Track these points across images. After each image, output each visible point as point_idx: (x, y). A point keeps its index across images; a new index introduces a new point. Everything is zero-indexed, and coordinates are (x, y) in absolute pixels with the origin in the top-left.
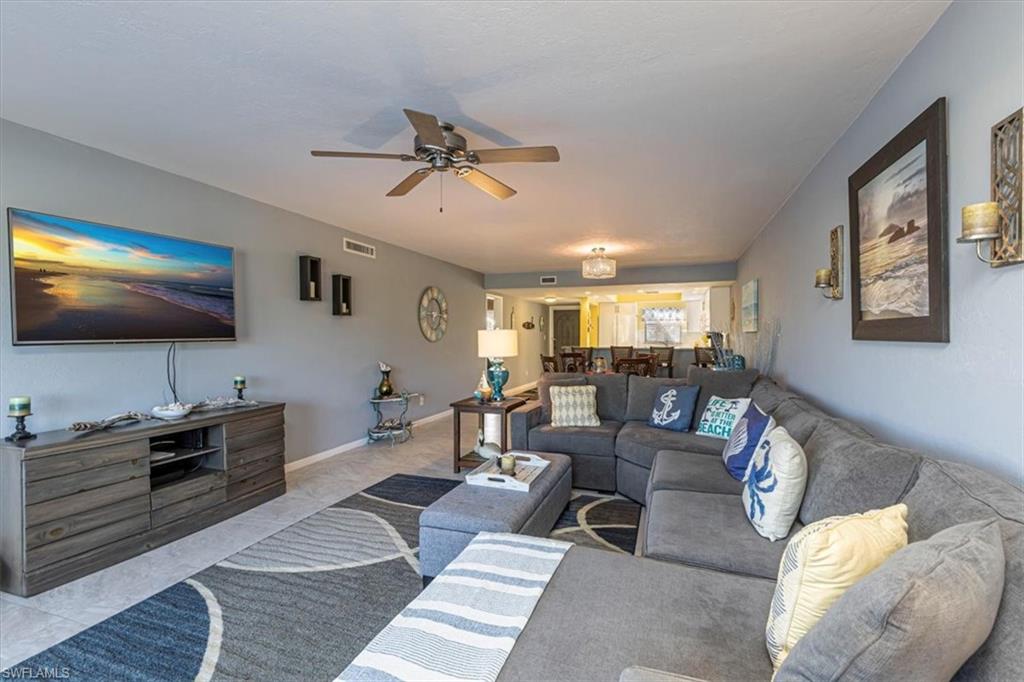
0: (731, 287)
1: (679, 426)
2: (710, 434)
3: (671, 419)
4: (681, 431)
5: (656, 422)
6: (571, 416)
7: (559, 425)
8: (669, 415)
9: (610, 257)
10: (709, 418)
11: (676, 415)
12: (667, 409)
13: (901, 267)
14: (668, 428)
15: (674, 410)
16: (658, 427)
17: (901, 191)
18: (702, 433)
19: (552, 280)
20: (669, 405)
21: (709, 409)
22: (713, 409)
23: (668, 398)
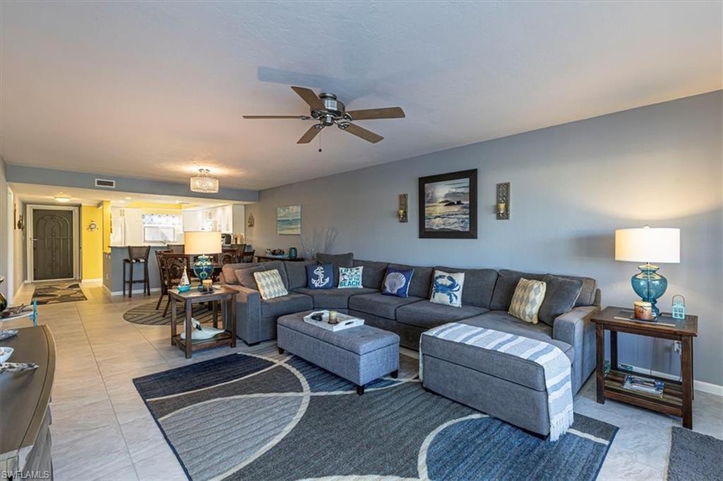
0: (245, 205)
1: (330, 285)
2: (350, 286)
3: (325, 283)
4: (331, 288)
5: (316, 286)
6: (276, 291)
7: (269, 297)
8: (324, 281)
9: (215, 178)
10: (346, 277)
11: (327, 280)
12: (322, 278)
13: (452, 215)
14: (325, 288)
15: (325, 278)
16: (318, 288)
17: (454, 190)
18: (343, 287)
19: (111, 184)
20: (321, 276)
21: (344, 275)
22: (348, 274)
23: (319, 271)
